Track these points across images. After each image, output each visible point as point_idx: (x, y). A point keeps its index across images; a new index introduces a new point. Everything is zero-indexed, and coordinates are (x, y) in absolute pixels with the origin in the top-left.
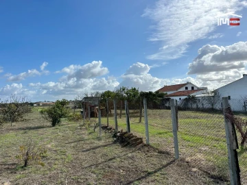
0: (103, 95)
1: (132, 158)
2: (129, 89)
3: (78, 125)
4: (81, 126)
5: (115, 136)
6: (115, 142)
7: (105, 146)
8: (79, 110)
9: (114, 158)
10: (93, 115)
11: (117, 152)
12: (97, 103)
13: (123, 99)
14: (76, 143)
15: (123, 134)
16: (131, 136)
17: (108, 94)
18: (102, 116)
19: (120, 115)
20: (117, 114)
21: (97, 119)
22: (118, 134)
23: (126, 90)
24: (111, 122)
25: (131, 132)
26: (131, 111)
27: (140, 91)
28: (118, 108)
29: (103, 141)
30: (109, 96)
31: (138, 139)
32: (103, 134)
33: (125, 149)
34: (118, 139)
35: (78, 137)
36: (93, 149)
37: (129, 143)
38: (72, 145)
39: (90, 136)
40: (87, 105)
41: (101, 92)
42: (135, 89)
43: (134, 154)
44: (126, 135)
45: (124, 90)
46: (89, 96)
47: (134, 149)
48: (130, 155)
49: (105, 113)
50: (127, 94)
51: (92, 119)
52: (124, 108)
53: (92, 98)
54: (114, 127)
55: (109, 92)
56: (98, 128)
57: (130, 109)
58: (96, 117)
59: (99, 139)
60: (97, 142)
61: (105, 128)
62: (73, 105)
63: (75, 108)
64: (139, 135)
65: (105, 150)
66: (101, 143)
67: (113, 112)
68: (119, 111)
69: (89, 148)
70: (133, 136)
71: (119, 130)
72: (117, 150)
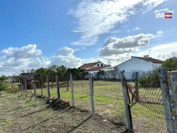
0: (38, 71)
1: (61, 118)
2: (59, 66)
3: (16, 96)
4: (19, 97)
5: (48, 102)
6: (48, 107)
7: (40, 111)
8: (17, 84)
9: (48, 120)
10: (29, 87)
11: (50, 115)
12: (32, 78)
13: (54, 74)
14: (15, 111)
15: (54, 101)
16: (60, 102)
17: (41, 70)
18: (37, 88)
19: (52, 86)
20: (49, 86)
21: (33, 91)
22: (51, 101)
23: (56, 67)
24: (45, 92)
25: (61, 98)
26: (60, 83)
27: (67, 68)
28: (50, 81)
29: (38, 108)
30: (43, 72)
31: (66, 103)
32: (38, 102)
33: (56, 112)
34: (50, 105)
35: (17, 106)
36: (30, 114)
37: (59, 107)
38: (12, 112)
39: (27, 104)
41: (36, 69)
42: (63, 66)
43: (63, 114)
44: (57, 101)
45: (55, 67)
46: (26, 72)
47: (63, 111)
48: (60, 116)
49: (40, 85)
50: (57, 70)
51: (28, 90)
52: (55, 81)
53: (28, 74)
54: (47, 96)
55: (42, 69)
56: (34, 97)
57: (60, 81)
58: (32, 89)
59: (35, 106)
60: (33, 108)
61: (40, 97)
62: (11, 80)
63: (13, 82)
64: (66, 100)
65: (40, 114)
67: (46, 84)
68: (51, 83)
69: (26, 114)
70: (62, 102)
71: (51, 98)
72: (50, 113)
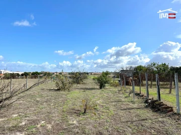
0: (136, 69)
1: (163, 122)
2: (159, 64)
3: (117, 90)
4: (119, 91)
5: (146, 102)
6: (146, 107)
7: (138, 108)
8: (117, 79)
9: (146, 119)
10: (128, 84)
11: (148, 115)
12: (130, 75)
13: (153, 73)
14: (116, 103)
15: (153, 102)
16: (161, 104)
17: (140, 68)
18: (135, 85)
19: (151, 86)
20: (148, 85)
21: (131, 87)
22: (149, 101)
23: (156, 66)
24: (143, 91)
25: (162, 101)
26: (161, 83)
27: (170, 66)
28: (149, 80)
29: (136, 105)
30: (141, 70)
31: (169, 107)
32: (136, 99)
33: (155, 113)
34: (149, 105)
35: (117, 98)
36: (129, 109)
37: (159, 110)
38: (113, 103)
39: (126, 99)
40: (124, 76)
41: (134, 66)
42: (165, 64)
43: (165, 119)
44: (157, 103)
45: (154, 65)
46: (125, 69)
47: (164, 115)
48: (160, 119)
49: (138, 83)
50: (158, 69)
51: (127, 86)
52: (154, 80)
53: (127, 71)
54: (146, 95)
55: (140, 66)
56: (132, 94)
57: (160, 81)
58: (130, 85)
59: (133, 102)
60: (131, 104)
61: (138, 95)
62: (113, 75)
63: (114, 77)
64: (169, 104)
65: (138, 112)
66: (135, 106)
67: (145, 82)
68: (150, 82)
69: (125, 108)
70: (163, 105)
71: (150, 97)
72: (148, 113)
